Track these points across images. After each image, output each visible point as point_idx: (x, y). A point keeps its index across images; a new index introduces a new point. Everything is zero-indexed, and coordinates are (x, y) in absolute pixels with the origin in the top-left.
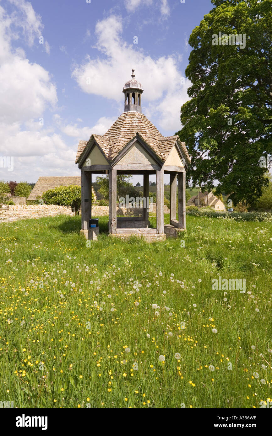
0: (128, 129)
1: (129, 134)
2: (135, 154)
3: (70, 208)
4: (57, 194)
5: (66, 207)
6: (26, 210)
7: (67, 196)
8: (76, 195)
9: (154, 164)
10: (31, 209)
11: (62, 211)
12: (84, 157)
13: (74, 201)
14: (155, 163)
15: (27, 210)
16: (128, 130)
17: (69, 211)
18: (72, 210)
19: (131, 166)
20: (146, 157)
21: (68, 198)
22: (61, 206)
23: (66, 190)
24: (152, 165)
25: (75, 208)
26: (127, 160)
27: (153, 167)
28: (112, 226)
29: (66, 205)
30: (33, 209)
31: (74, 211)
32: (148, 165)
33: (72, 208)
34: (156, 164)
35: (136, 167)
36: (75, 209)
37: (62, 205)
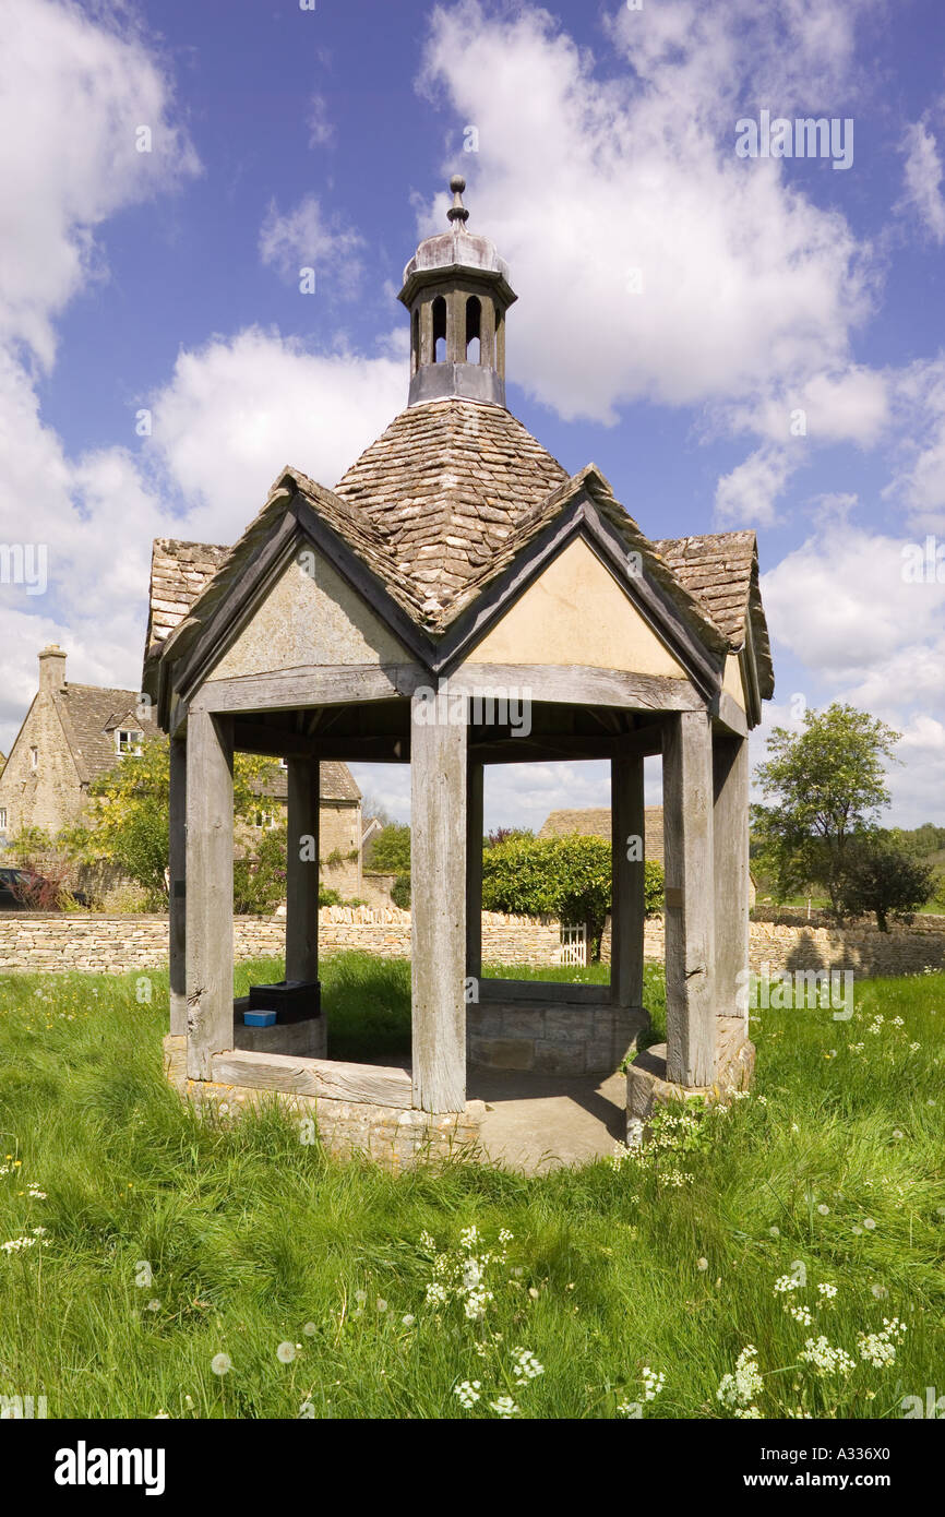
2: (295, 609)
3: (556, 926)
4: (497, 868)
5: (538, 921)
6: (364, 925)
7: (540, 876)
8: (578, 874)
9: (401, 662)
10: (383, 925)
11: (517, 936)
13: (571, 896)
14: (402, 657)
15: (369, 926)
17: (550, 936)
18: (567, 934)
19: (277, 682)
20: (352, 622)
21: (544, 886)
22: (513, 919)
23: (536, 854)
24: (387, 667)
25: (585, 924)
26: (259, 651)
27: (394, 681)
29: (539, 913)
30: (391, 926)
31: (581, 939)
32: (364, 671)
33: (567, 926)
34: (407, 660)
35: (302, 690)
36: (584, 928)
37: (518, 912)
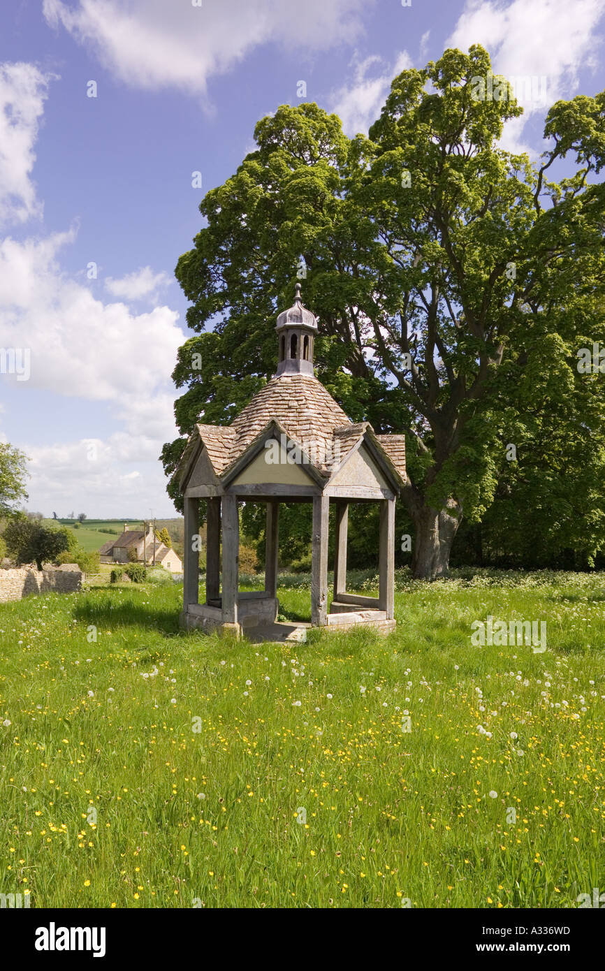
0: (318, 412)
1: (325, 424)
2: (357, 466)
12: (239, 466)
16: (320, 414)
19: (352, 489)
24: (382, 490)
27: (384, 494)
28: (320, 611)
32: (376, 488)
34: (388, 488)
